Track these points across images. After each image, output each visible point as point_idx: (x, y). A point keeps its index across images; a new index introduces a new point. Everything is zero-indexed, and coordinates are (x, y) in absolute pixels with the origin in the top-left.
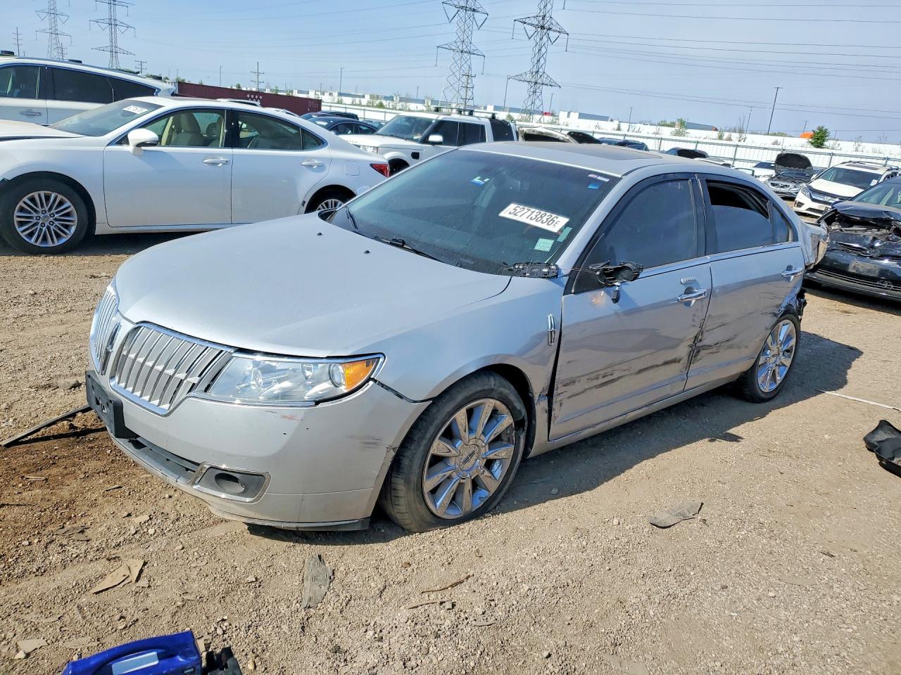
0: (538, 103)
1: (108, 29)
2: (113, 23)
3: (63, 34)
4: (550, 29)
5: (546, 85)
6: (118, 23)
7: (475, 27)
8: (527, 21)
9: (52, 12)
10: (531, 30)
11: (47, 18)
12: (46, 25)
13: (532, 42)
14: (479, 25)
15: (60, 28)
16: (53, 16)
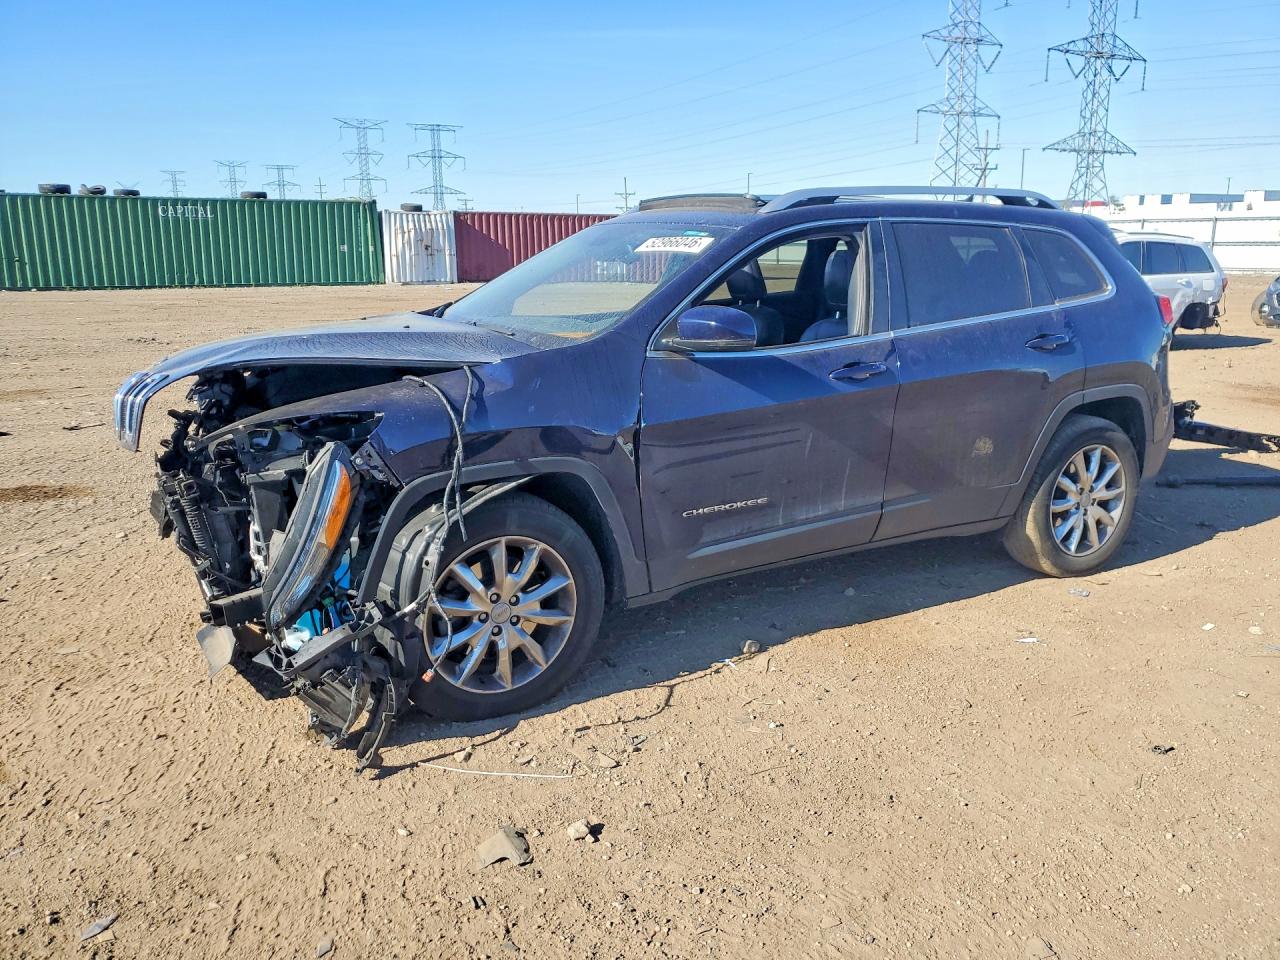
0: (1097, 184)
1: (431, 164)
2: (437, 156)
3: (376, 179)
4: (1113, 56)
5: (1110, 152)
6: (443, 154)
7: (981, 71)
8: (1071, 47)
9: (363, 151)
10: (1078, 62)
11: (357, 161)
12: (355, 170)
13: (1081, 83)
14: (988, 65)
15: (373, 171)
16: (364, 157)
